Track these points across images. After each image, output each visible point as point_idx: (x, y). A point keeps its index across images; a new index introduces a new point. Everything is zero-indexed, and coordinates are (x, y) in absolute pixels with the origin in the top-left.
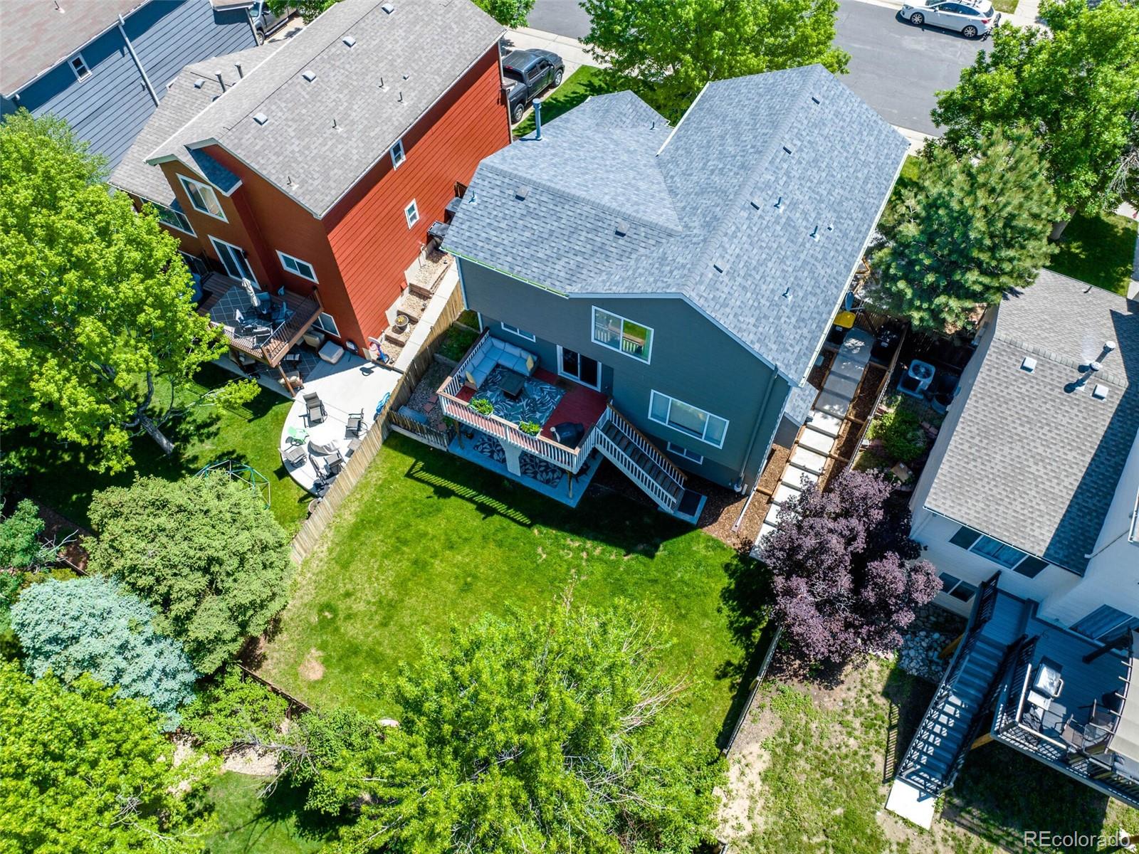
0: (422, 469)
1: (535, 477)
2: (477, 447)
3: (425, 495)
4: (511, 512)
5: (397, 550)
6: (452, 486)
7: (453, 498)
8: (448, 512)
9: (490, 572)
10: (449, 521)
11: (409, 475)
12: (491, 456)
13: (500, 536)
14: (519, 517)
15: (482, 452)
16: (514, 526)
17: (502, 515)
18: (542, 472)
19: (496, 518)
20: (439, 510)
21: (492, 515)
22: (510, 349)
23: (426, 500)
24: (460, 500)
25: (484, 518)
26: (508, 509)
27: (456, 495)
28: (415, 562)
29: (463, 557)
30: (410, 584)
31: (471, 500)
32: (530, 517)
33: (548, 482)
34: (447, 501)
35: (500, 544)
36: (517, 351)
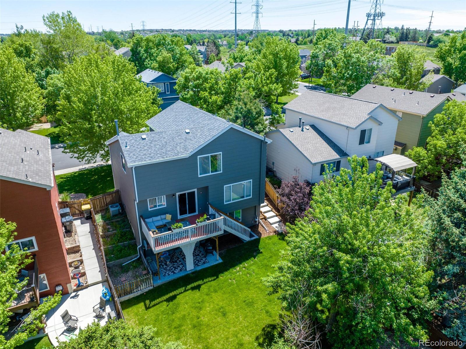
0: (150, 302)
1: (198, 265)
2: (165, 275)
3: (165, 306)
4: (205, 280)
5: (180, 331)
6: (171, 294)
7: (178, 297)
8: (183, 301)
9: (225, 301)
10: (187, 303)
11: (147, 308)
12: (174, 273)
13: (212, 290)
14: (210, 279)
15: (169, 275)
16: (212, 283)
17: (203, 284)
18: (198, 262)
19: (202, 286)
20: (178, 304)
21: (200, 287)
22: (155, 219)
23: (168, 308)
24: (182, 295)
25: (199, 290)
26: (203, 280)
27: (178, 295)
28: (194, 327)
29: (209, 307)
30: (203, 335)
31: (185, 291)
32: (213, 276)
33: (204, 263)
34: (177, 299)
35: (215, 291)
36: (159, 218)
